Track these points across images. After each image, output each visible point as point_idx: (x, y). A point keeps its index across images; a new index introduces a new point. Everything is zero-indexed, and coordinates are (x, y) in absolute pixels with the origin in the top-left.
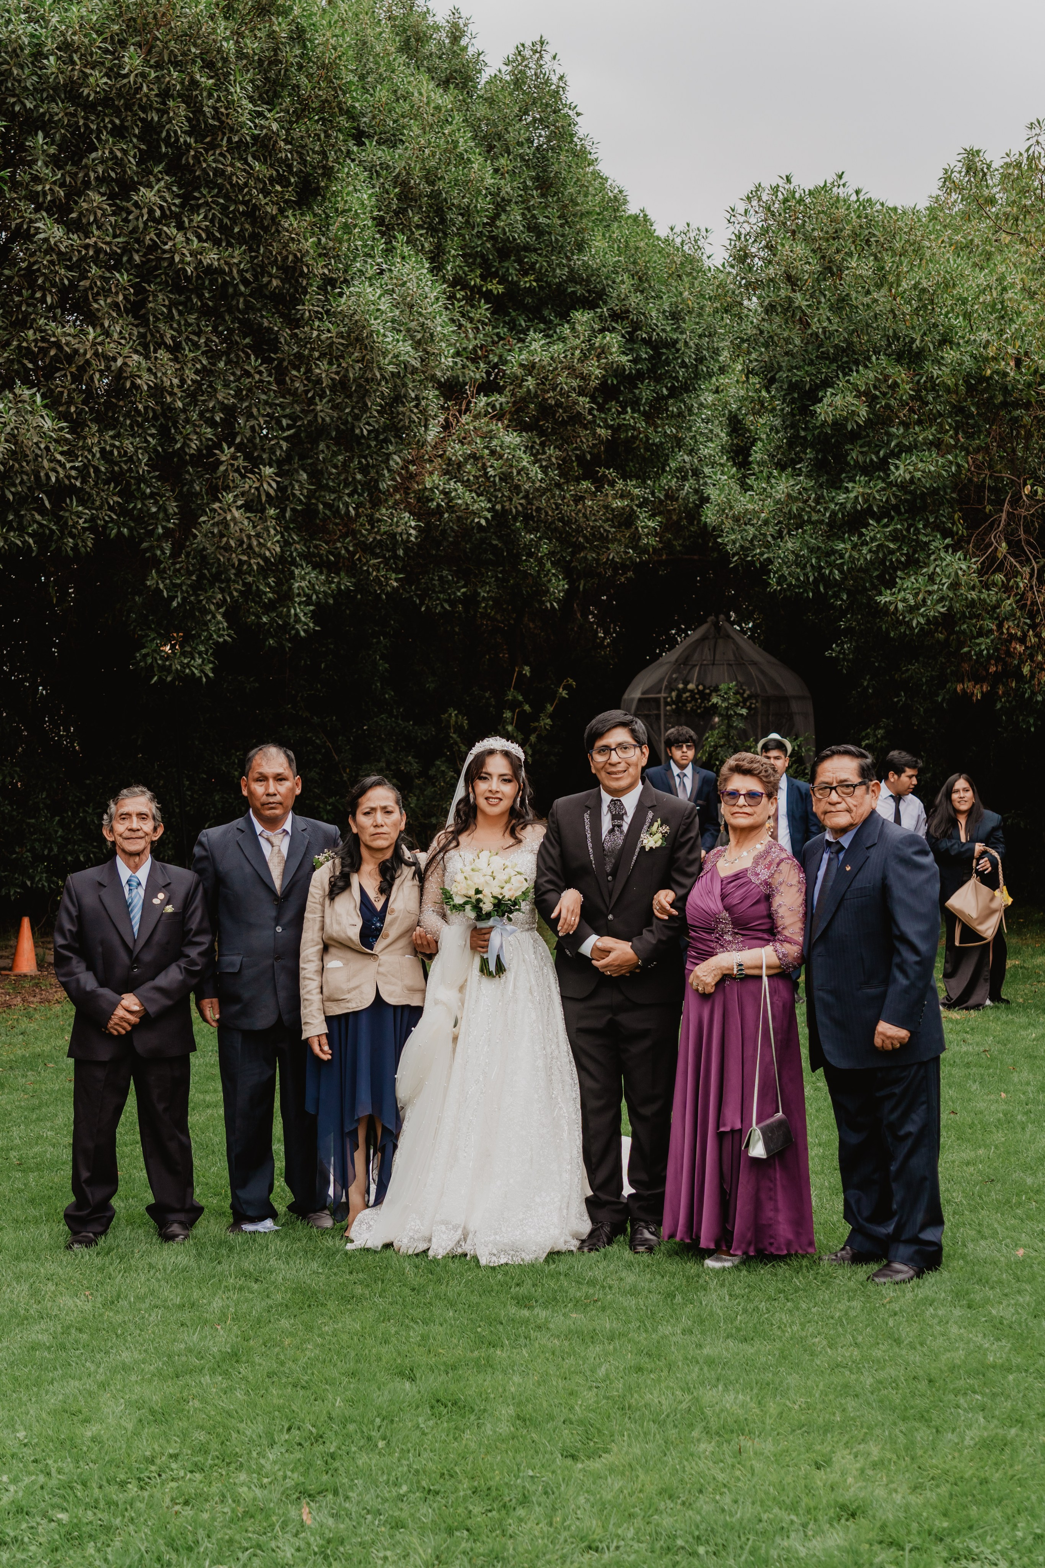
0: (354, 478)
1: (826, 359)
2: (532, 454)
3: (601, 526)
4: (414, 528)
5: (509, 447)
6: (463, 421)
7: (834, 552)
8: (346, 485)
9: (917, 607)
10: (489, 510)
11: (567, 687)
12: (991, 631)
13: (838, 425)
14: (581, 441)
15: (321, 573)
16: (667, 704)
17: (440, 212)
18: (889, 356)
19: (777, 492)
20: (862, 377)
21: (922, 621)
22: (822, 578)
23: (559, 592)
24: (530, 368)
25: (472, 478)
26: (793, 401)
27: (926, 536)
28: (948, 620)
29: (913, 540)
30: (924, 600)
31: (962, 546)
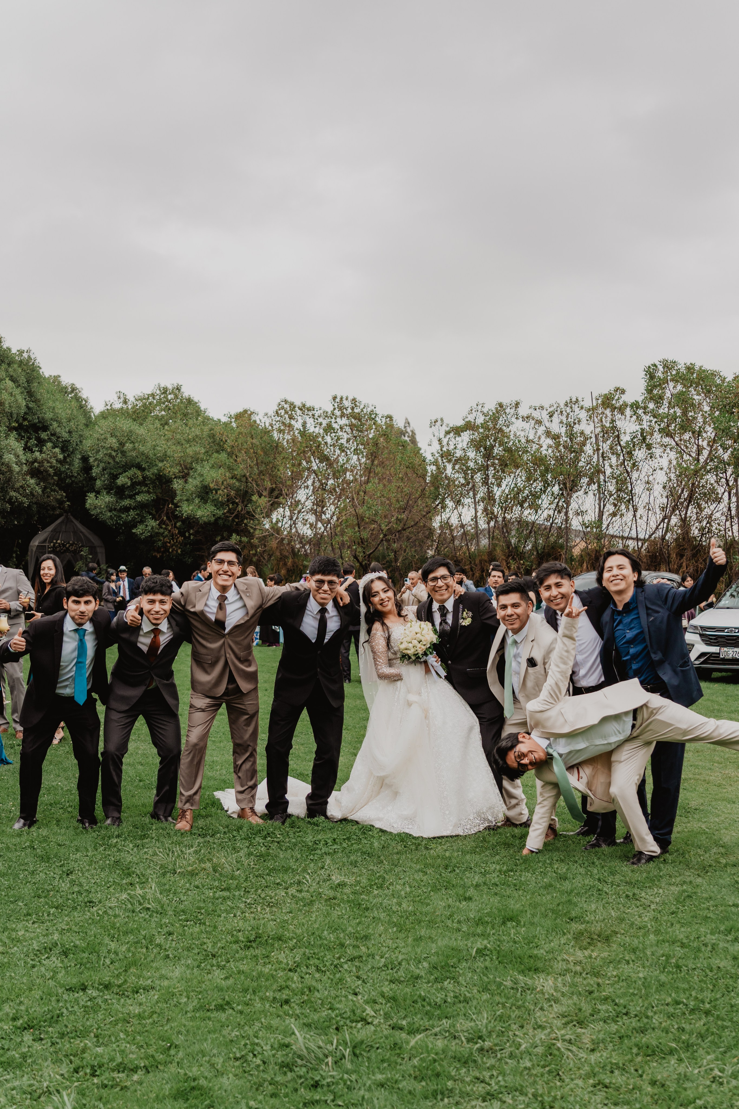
1: (120, 468)
7: (121, 517)
9: (142, 533)
12: (162, 540)
17: (11, 417)
18: (136, 468)
19: (106, 500)
20: (130, 473)
21: (144, 537)
22: (117, 522)
24: (35, 460)
28: (151, 536)
31: (154, 518)
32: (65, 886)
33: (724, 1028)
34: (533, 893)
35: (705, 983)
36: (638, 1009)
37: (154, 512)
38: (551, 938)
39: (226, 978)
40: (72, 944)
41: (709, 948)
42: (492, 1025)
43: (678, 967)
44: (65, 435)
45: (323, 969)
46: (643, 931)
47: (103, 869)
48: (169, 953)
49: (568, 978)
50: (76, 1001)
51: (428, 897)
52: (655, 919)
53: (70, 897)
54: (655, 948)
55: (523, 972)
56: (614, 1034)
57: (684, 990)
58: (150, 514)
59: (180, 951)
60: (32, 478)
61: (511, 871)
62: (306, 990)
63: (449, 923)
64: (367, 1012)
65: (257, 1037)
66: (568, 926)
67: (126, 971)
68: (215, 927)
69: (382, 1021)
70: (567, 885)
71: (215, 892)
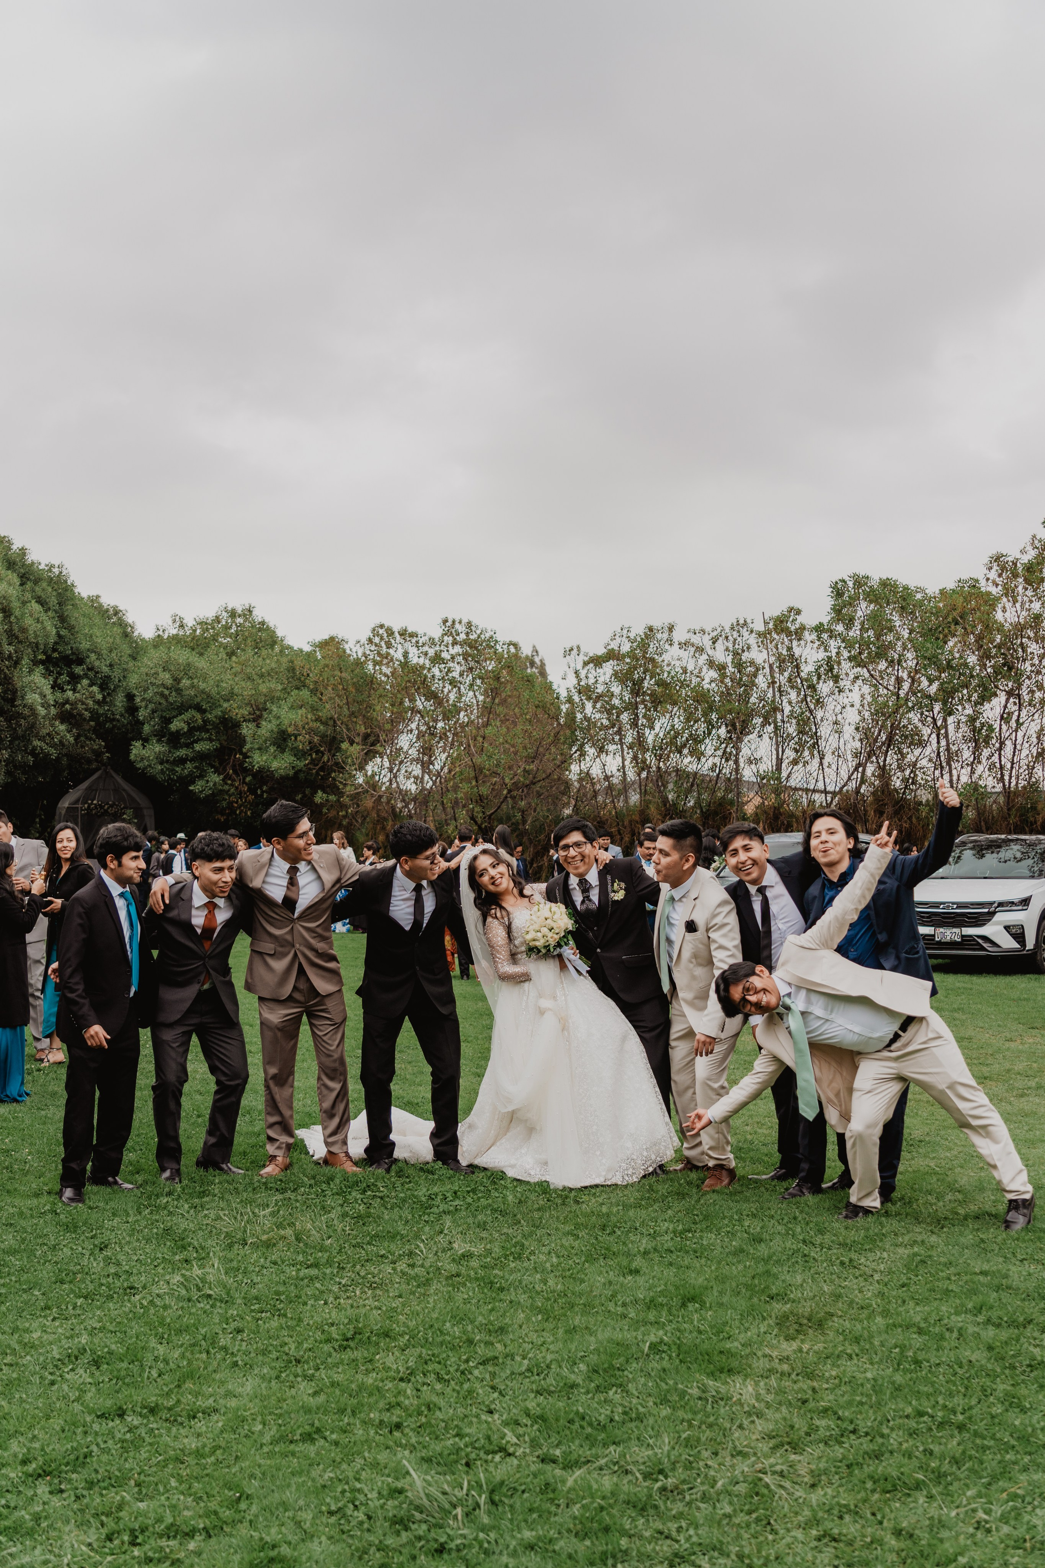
13: (178, 731)
17: (37, 648)
22: (170, 778)
24: (67, 701)
28: (213, 794)
31: (217, 771)
32: (97, 1266)
33: (984, 1448)
34: (719, 1263)
35: (955, 1384)
36: (869, 1424)
37: (217, 764)
38: (746, 1325)
39: (316, 1394)
40: (106, 1350)
41: (955, 1334)
42: (675, 1452)
43: (917, 1362)
44: (105, 669)
45: (447, 1377)
46: (866, 1312)
47: (148, 1241)
48: (238, 1358)
49: (773, 1382)
50: (111, 1433)
51: (582, 1270)
52: (881, 1294)
53: (104, 1281)
54: (884, 1336)
55: (712, 1374)
56: (841, 1461)
57: (928, 1396)
58: (212, 766)
59: (253, 1355)
60: (62, 723)
61: (689, 1231)
62: (423, 1408)
63: (611, 1306)
64: (508, 1438)
65: (358, 1480)
66: (768, 1307)
67: (179, 1386)
68: (300, 1320)
69: (528, 1451)
70: (763, 1250)
71: (299, 1270)
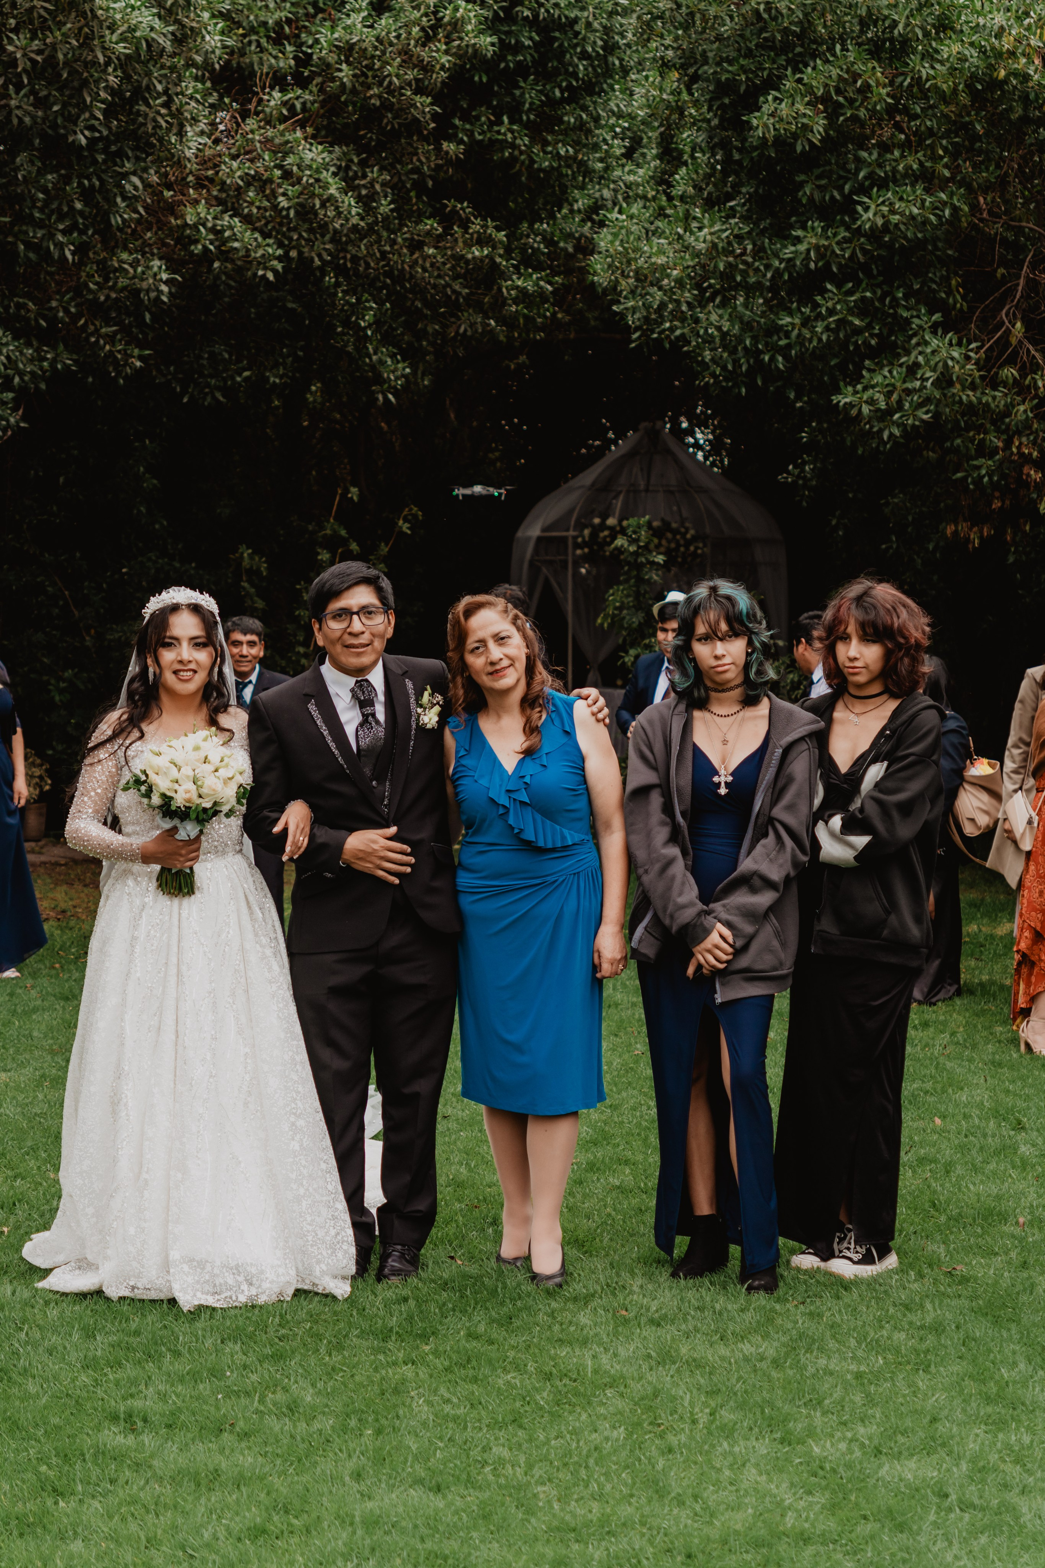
0: (72, 208)
1: (772, 48)
2: (343, 179)
3: (448, 285)
4: (166, 283)
5: (310, 167)
6: (248, 128)
7: (778, 330)
8: (61, 218)
9: (890, 412)
10: (279, 259)
11: (412, 520)
12: (995, 451)
14: (419, 160)
15: (29, 344)
16: (577, 546)
18: (859, 45)
19: (697, 240)
20: (820, 75)
21: (896, 432)
23: (397, 378)
24: (346, 52)
25: (255, 211)
26: (722, 107)
27: (908, 309)
29: (890, 315)
30: (900, 402)
31: (958, 325)
58: (936, 304)
60: (319, 140)
